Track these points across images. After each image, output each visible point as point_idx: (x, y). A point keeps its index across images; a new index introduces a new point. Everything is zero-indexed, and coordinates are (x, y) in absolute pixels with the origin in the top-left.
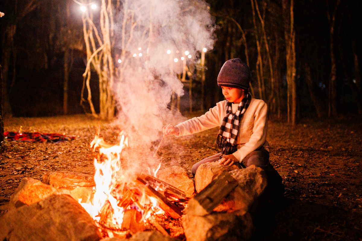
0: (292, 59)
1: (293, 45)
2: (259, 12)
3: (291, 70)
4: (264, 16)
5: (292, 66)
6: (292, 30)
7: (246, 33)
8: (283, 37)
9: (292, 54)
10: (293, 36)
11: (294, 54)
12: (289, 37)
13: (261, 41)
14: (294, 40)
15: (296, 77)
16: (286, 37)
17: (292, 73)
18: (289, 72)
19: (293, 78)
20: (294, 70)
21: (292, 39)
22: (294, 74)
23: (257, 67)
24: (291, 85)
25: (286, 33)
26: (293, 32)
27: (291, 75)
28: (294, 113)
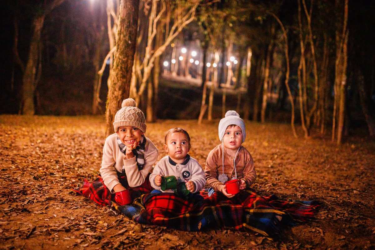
0: (343, 64)
1: (345, 47)
2: (305, 7)
3: (341, 77)
4: (311, 11)
5: (341, 72)
6: (345, 29)
7: (287, 30)
8: (334, 37)
9: (343, 58)
10: (346, 36)
11: (346, 58)
12: (341, 38)
13: (306, 41)
14: (346, 41)
15: (346, 86)
16: (337, 38)
17: (341, 81)
18: (337, 80)
19: (342, 88)
20: (344, 78)
21: (344, 40)
22: (343, 83)
23: (299, 73)
24: (340, 96)
25: (337, 33)
26: (346, 31)
27: (341, 84)
28: (340, 130)
